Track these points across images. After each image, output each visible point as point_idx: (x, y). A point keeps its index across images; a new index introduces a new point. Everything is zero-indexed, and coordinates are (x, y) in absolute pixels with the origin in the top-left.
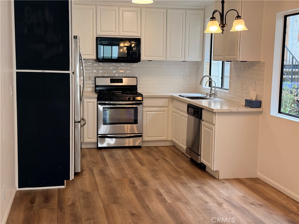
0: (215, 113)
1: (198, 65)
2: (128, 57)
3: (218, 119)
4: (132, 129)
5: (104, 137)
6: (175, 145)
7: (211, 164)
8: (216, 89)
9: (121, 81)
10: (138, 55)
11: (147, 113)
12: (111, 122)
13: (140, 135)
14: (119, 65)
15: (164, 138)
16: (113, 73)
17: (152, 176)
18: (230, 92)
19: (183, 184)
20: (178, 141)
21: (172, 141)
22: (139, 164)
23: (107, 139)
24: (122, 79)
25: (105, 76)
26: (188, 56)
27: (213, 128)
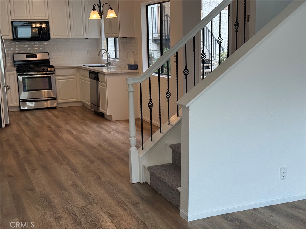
0: (106, 74)
1: (98, 41)
2: (39, 36)
3: (108, 79)
4: (49, 93)
5: (25, 101)
6: (84, 105)
7: (106, 111)
8: (111, 59)
9: (35, 56)
10: (47, 35)
11: (59, 80)
12: (29, 89)
13: (56, 98)
14: (33, 43)
15: (74, 100)
16: (28, 50)
17: (65, 123)
18: (120, 60)
19: (86, 125)
20: (85, 101)
21: (81, 102)
22: (54, 117)
23: (27, 103)
24: (36, 55)
25: (22, 53)
26: (89, 34)
27: (105, 85)
